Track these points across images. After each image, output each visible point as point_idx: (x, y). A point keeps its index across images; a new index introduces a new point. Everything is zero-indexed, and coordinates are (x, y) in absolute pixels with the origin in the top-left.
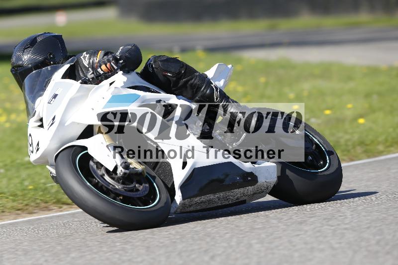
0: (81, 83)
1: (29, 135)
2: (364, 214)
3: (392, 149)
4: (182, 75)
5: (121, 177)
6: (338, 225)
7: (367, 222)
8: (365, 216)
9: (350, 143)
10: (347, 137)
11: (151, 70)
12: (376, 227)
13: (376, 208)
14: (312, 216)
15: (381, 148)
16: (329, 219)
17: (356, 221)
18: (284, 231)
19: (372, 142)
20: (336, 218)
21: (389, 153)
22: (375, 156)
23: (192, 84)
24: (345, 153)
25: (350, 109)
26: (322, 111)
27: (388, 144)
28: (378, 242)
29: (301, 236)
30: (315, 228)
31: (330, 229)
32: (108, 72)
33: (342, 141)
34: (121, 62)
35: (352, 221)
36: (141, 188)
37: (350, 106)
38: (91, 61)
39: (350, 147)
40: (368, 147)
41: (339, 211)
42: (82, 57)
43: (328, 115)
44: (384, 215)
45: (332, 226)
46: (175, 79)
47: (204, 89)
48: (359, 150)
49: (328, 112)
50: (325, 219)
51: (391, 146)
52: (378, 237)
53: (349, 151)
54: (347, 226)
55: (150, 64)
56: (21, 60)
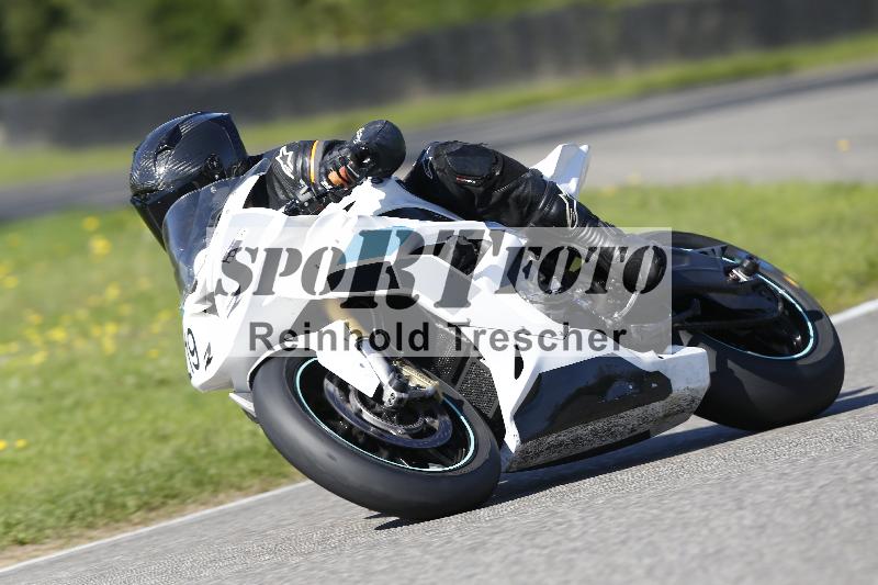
0: (285, 213)
1: (186, 331)
2: (608, 513)
4: (496, 181)
6: (558, 543)
7: (618, 529)
8: (611, 518)
11: (429, 174)
12: (640, 539)
13: (634, 498)
14: (496, 530)
16: (536, 533)
17: (593, 530)
18: (439, 570)
20: (549, 530)
23: (519, 197)
28: (650, 572)
29: (479, 577)
30: (506, 557)
31: (539, 555)
32: (342, 186)
34: (366, 161)
35: (584, 533)
36: (436, 424)
38: (299, 165)
41: (554, 513)
42: (278, 158)
44: (655, 511)
45: (545, 548)
46: (481, 189)
47: (545, 205)
50: (524, 535)
52: (647, 561)
54: (578, 544)
55: (427, 161)
56: (152, 177)
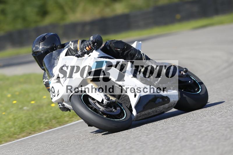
3: (73, 119)
5: (106, 105)
9: (48, 119)
10: (46, 115)
11: (108, 48)
15: (67, 119)
19: (61, 116)
21: (72, 121)
22: (64, 125)
23: (131, 53)
24: (46, 125)
25: (45, 98)
26: (29, 102)
27: (71, 116)
32: (90, 50)
33: (43, 118)
34: (95, 44)
37: (45, 97)
38: (75, 46)
39: (49, 121)
40: (59, 120)
43: (32, 104)
46: (121, 52)
47: (137, 55)
48: (54, 122)
49: (33, 102)
51: (73, 117)
53: (48, 123)
55: (108, 45)
